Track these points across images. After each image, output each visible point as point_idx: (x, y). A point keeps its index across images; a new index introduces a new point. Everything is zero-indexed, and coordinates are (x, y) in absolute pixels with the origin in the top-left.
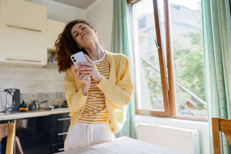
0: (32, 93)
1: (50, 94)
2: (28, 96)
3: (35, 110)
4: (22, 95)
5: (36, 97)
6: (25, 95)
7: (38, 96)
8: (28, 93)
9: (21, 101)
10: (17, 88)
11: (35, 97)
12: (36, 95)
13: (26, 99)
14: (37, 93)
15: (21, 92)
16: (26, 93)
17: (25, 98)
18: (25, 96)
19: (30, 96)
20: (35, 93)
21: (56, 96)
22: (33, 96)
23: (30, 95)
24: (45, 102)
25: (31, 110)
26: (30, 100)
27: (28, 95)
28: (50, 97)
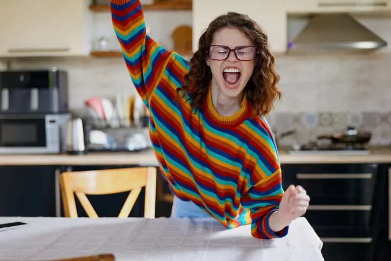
1: (304, 117)
24: (290, 133)
28: (304, 122)
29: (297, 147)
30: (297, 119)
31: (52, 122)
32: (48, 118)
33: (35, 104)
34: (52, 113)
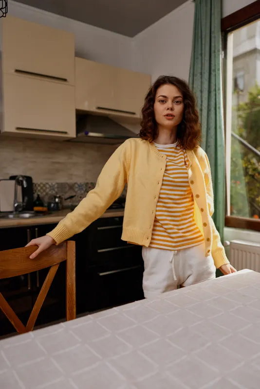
0: (50, 184)
1: (76, 186)
2: (44, 188)
4: (36, 185)
5: (56, 190)
6: (39, 185)
7: (58, 188)
8: (44, 182)
9: (35, 196)
10: (28, 174)
11: (53, 189)
12: (56, 186)
13: (42, 193)
14: (57, 183)
15: (34, 181)
16: (41, 183)
17: (39, 191)
18: (39, 188)
19: (46, 188)
20: (54, 184)
21: (84, 189)
22: (52, 187)
23: (48, 186)
24: (71, 197)
26: (47, 194)
27: (44, 185)
28: (76, 190)
30: (71, 187)
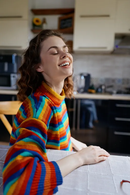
3: (101, 93)
9: (91, 84)
25: (97, 92)
29: (115, 92)
30: (113, 81)
31: (14, 77)
32: (12, 75)
33: (6, 69)
34: (13, 73)
